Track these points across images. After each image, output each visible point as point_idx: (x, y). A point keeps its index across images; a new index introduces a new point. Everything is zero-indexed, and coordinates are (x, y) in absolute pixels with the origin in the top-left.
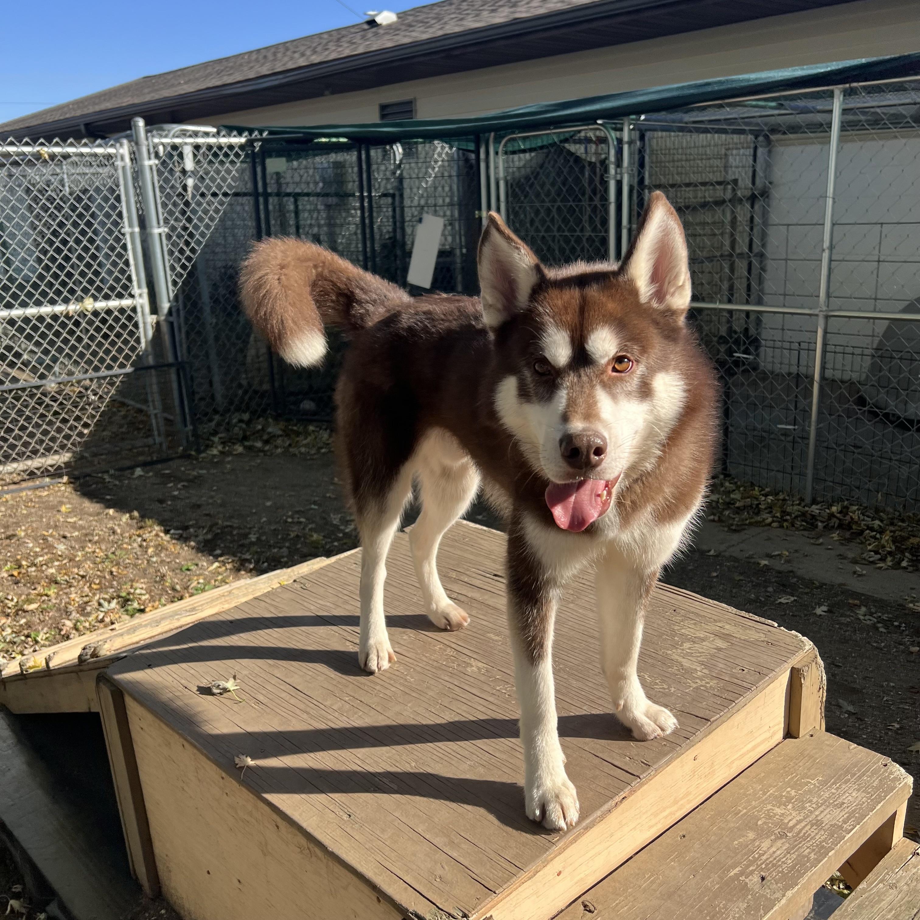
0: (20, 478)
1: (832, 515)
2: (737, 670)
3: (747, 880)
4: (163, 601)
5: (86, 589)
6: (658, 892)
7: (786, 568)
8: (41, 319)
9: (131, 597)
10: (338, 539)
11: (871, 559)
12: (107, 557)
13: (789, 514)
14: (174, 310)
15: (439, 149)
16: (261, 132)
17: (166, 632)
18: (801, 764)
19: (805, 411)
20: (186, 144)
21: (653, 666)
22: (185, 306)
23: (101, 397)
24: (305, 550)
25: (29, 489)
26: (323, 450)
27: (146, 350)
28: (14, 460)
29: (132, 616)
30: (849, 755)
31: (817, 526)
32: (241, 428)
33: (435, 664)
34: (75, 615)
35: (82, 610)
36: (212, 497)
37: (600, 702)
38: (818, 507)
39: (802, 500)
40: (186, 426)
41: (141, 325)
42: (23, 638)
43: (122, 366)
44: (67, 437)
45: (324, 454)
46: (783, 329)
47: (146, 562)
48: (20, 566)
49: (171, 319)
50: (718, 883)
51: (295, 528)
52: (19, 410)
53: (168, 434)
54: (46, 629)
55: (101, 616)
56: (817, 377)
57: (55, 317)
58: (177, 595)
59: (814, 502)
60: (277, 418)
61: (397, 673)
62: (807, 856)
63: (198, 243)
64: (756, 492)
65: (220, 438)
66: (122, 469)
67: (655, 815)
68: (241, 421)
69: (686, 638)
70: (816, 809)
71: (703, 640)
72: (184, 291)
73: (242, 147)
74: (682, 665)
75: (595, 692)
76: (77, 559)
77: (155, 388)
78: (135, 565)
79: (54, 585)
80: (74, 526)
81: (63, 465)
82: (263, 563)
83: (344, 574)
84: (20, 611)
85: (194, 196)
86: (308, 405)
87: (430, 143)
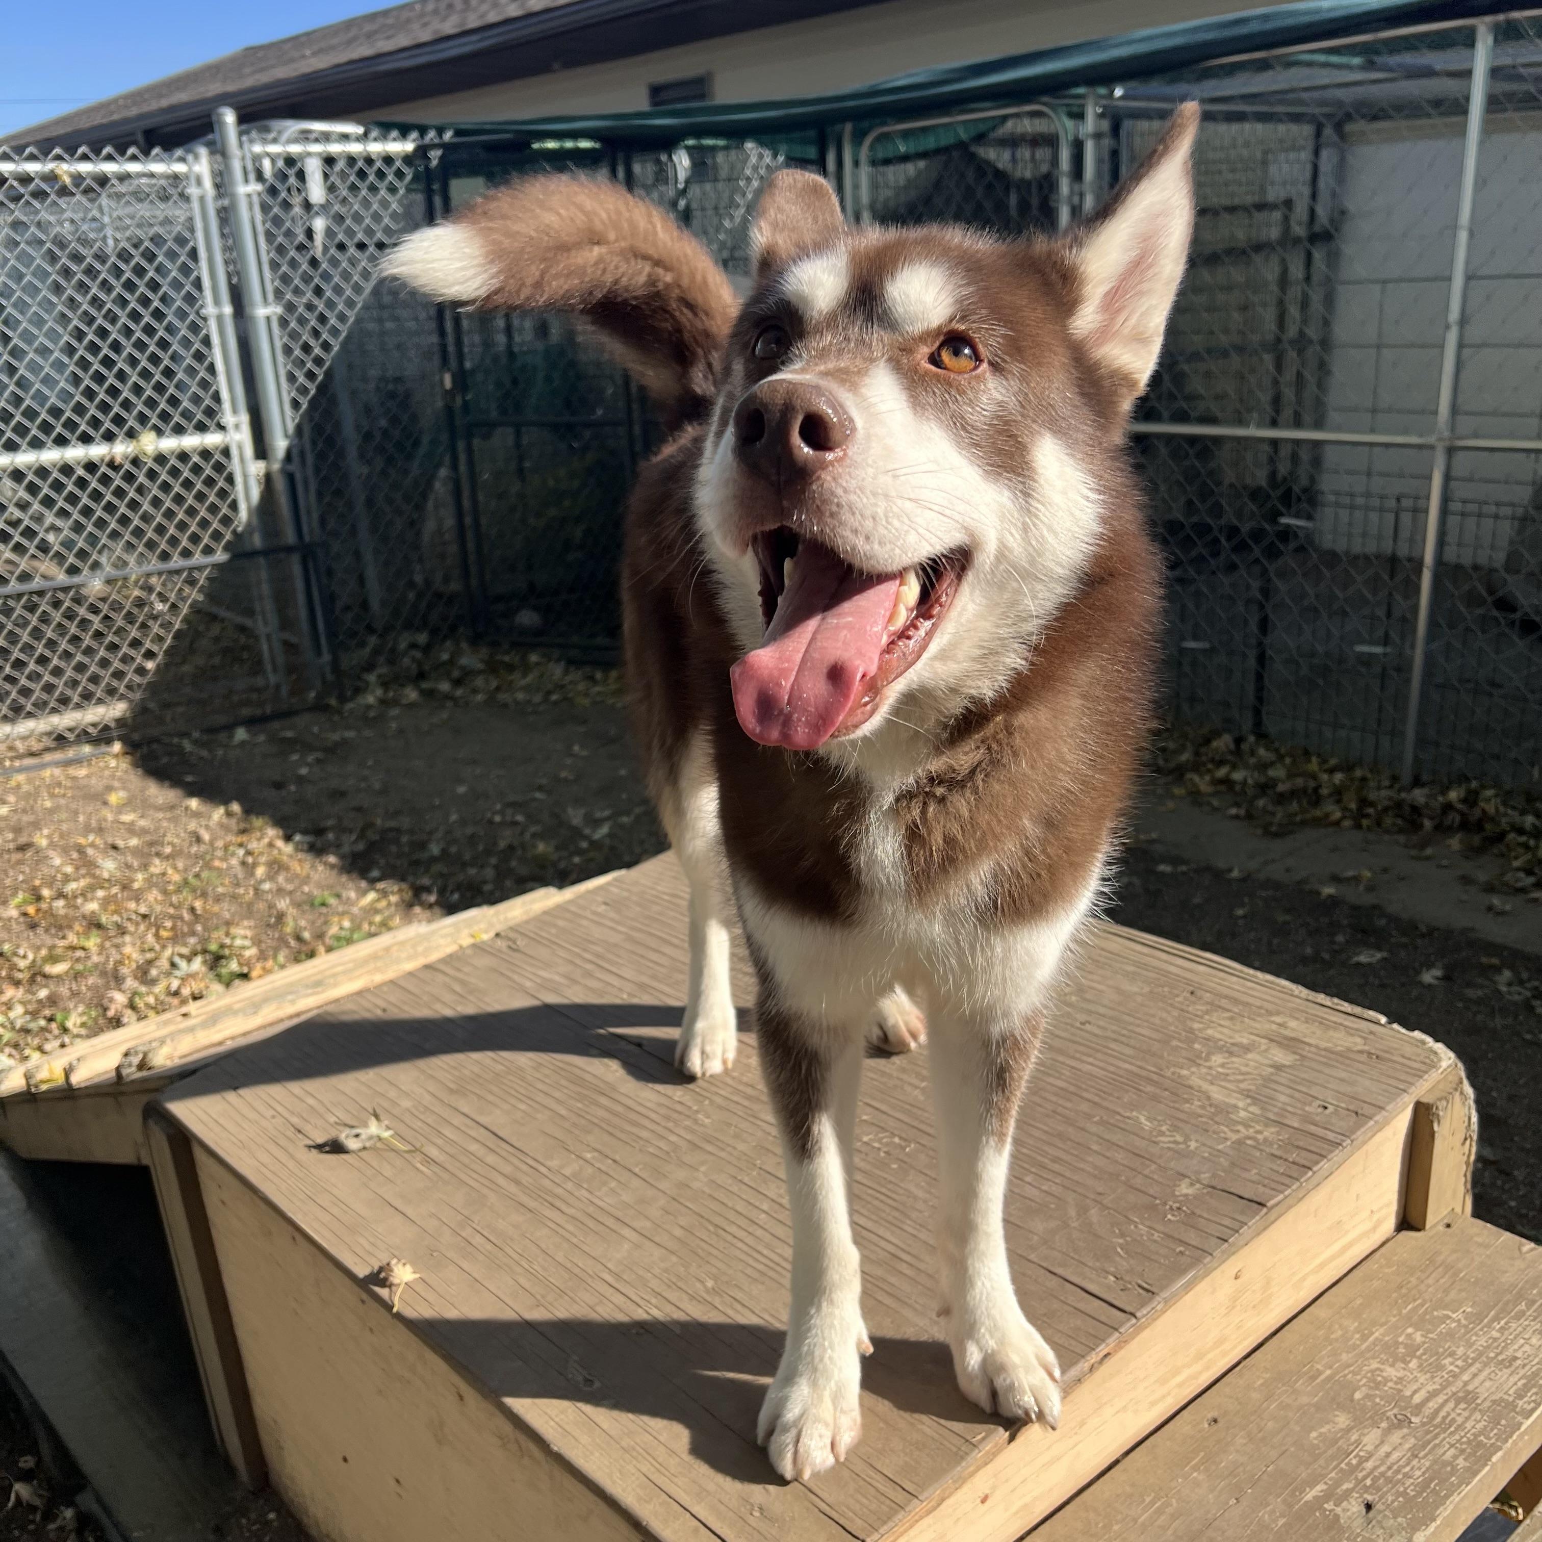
0: (41, 746)
1: (1448, 807)
2: (1313, 1109)
3: (1338, 1510)
4: (281, 958)
5: (150, 938)
6: (1170, 1532)
7: (1368, 899)
8: (67, 469)
9: (227, 952)
10: (580, 852)
11: (1519, 885)
12: (186, 882)
13: (1372, 804)
14: (295, 452)
15: (753, 160)
16: (440, 131)
17: (271, 1024)
18: (1430, 1281)
19: (1404, 619)
20: (309, 154)
21: (1155, 1098)
22: (314, 443)
23: (174, 606)
24: (524, 871)
25: (57, 764)
26: (554, 697)
27: (249, 524)
28: (30, 715)
29: (228, 985)
30: (1520, 1264)
31: (1421, 826)
32: (414, 659)
33: (749, 1091)
34: (130, 983)
35: (143, 974)
36: (365, 779)
37: (1056, 1167)
38: (1425, 791)
39: (1395, 779)
40: (319, 654)
41: (239, 479)
42: (43, 1023)
43: (208, 551)
44: (119, 675)
45: (556, 703)
46: (1369, 474)
47: (251, 892)
48: (39, 898)
49: (291, 468)
50: (1282, 1515)
51: (508, 832)
52: (36, 629)
53: (291, 669)
54: (81, 1008)
55: (175, 984)
56: (1429, 558)
57: (91, 467)
58: (304, 948)
59: (1417, 782)
60: (475, 640)
61: (679, 1107)
62: (1450, 1463)
63: (335, 332)
64: (1314, 765)
65: (379, 676)
66: (212, 730)
67: (1163, 1381)
68: (413, 646)
69: (1216, 1046)
70: (1463, 1370)
71: (1247, 1049)
72: (311, 419)
73: (408, 159)
74: (1209, 1098)
75: (1046, 1148)
76: (136, 885)
77: (266, 589)
78: (234, 897)
79: (95, 932)
80: (131, 829)
81: (113, 725)
82: (452, 892)
83: (585, 923)
84: (37, 976)
85: (326, 249)
86: (527, 618)
87: (737, 147)
